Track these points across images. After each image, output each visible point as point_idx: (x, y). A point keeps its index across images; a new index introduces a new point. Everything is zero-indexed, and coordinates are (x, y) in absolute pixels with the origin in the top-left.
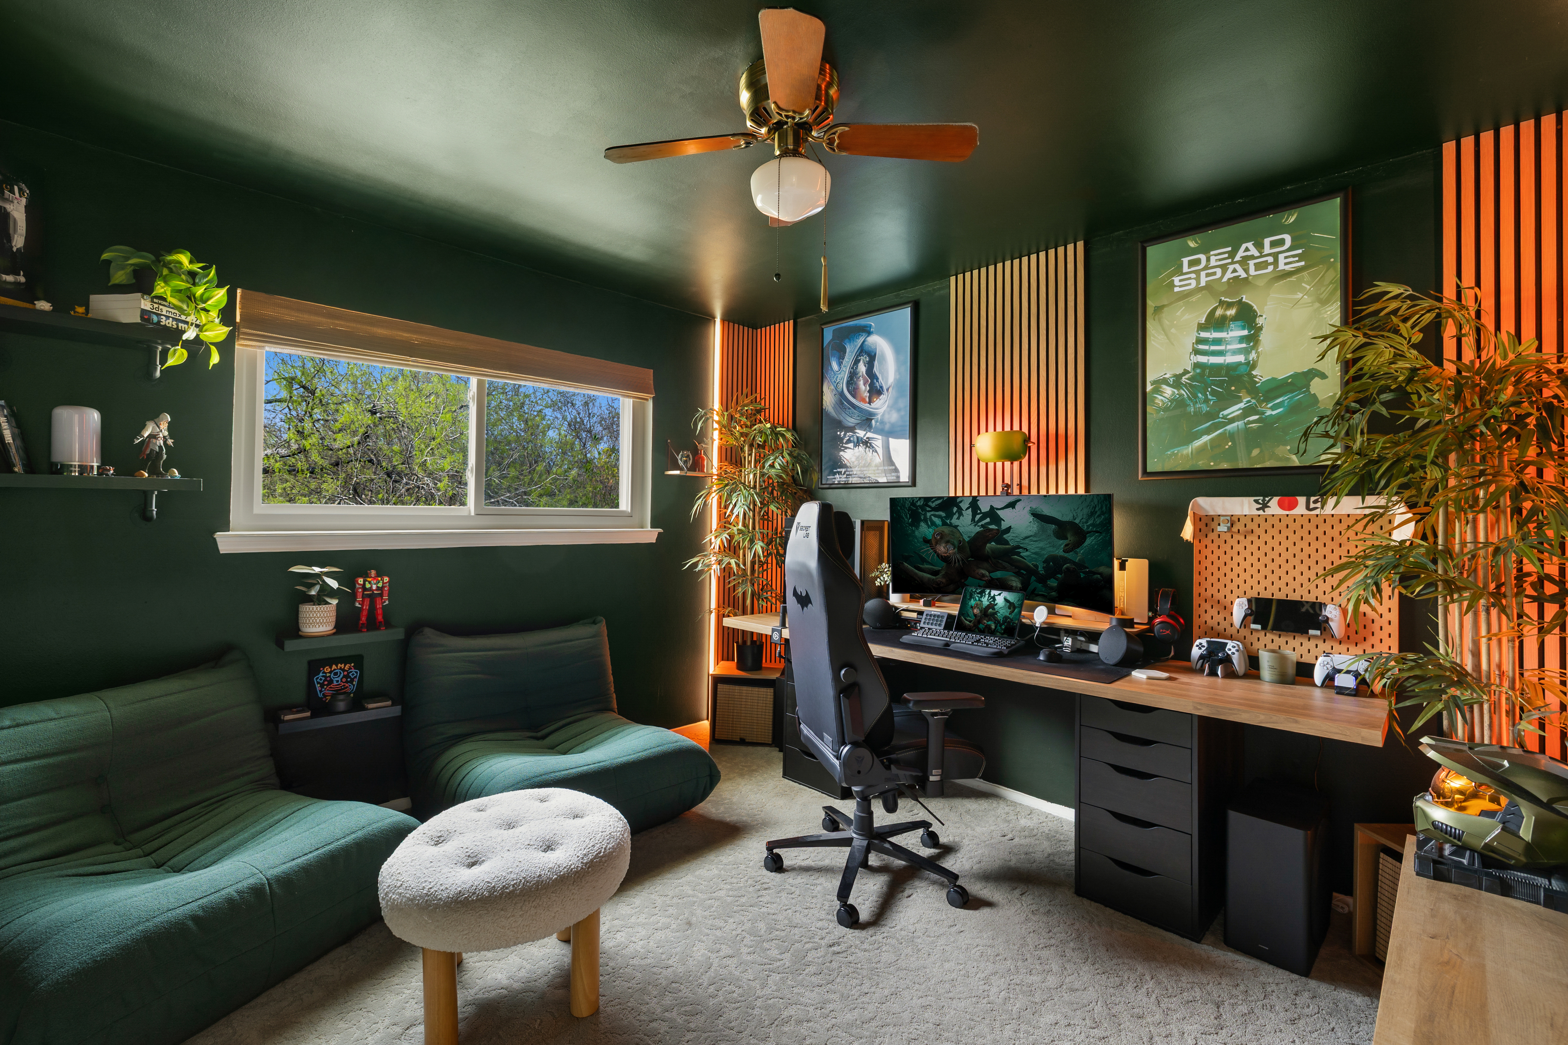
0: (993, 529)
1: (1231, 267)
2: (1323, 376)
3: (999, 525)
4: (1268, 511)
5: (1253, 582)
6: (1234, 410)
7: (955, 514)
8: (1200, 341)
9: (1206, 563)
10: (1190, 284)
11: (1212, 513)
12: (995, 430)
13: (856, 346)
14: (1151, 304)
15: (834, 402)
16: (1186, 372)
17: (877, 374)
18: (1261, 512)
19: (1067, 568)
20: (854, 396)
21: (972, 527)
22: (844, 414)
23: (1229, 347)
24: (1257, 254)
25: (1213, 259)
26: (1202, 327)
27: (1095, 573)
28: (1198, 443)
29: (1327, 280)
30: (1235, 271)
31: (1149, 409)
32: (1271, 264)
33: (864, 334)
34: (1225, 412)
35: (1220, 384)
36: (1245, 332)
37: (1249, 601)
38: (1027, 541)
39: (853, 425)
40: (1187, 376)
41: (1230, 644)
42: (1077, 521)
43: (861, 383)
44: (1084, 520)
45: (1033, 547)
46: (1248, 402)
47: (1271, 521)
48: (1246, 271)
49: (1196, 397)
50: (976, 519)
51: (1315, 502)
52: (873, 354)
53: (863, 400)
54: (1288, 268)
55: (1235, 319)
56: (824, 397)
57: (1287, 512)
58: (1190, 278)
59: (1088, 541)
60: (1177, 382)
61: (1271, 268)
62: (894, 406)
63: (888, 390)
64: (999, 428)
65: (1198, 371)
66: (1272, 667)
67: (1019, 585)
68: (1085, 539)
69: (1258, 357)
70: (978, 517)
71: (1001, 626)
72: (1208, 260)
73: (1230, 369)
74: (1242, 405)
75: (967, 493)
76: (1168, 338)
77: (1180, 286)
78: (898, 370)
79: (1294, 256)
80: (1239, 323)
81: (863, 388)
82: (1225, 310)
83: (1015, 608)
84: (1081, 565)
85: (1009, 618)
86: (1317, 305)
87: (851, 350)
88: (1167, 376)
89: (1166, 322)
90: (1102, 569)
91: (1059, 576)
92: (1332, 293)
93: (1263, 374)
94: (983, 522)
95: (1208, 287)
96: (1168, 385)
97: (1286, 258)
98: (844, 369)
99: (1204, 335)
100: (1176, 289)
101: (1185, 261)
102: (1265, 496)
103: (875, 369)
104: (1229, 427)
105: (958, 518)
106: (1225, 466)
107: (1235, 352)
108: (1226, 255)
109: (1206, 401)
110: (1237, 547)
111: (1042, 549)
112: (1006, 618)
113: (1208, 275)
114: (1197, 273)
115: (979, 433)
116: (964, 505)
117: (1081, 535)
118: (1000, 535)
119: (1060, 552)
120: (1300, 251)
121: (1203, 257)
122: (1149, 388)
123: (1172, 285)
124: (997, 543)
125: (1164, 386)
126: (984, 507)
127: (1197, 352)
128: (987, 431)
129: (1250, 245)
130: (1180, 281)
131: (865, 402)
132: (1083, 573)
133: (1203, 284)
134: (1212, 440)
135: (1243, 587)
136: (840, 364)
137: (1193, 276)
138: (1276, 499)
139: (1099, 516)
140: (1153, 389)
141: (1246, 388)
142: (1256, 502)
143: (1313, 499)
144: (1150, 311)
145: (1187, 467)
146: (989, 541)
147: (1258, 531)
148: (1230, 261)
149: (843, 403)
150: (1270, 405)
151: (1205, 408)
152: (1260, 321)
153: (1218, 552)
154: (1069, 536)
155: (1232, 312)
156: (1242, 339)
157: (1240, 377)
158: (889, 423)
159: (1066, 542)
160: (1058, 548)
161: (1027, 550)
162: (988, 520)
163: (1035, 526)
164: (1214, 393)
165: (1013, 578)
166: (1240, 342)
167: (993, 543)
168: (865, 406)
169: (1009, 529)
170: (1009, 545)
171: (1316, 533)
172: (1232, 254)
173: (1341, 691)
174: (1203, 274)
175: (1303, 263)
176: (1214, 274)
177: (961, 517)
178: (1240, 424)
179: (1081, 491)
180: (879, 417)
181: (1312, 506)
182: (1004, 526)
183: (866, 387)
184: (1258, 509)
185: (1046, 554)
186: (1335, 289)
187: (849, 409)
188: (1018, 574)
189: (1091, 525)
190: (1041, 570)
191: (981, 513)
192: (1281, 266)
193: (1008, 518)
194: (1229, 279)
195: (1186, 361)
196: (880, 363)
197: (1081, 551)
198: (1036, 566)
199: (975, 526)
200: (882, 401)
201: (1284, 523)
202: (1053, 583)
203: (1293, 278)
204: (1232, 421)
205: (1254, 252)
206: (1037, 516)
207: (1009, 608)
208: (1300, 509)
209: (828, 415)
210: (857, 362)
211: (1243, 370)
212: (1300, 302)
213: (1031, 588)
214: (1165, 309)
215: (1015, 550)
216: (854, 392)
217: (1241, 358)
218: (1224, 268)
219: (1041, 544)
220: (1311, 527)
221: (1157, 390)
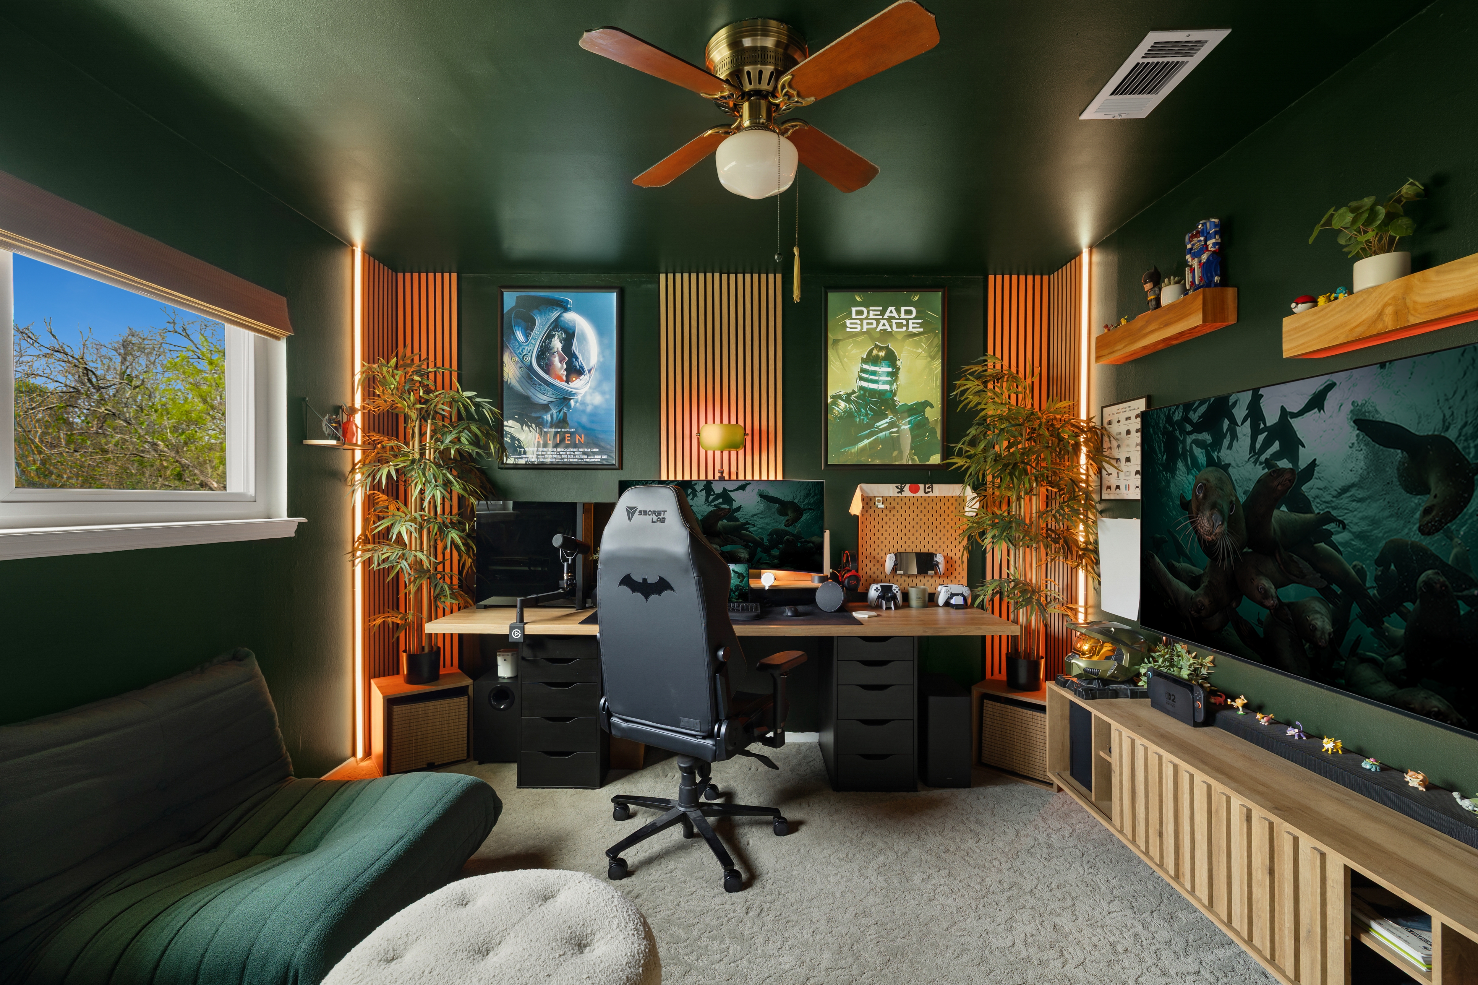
0: (724, 509)
1: (882, 322)
2: (932, 406)
3: (731, 504)
4: (904, 494)
5: (893, 542)
6: (883, 423)
7: (689, 495)
8: (863, 371)
9: (867, 531)
10: (856, 328)
11: (871, 495)
12: (722, 422)
13: (548, 320)
14: (831, 336)
15: (520, 376)
16: (854, 392)
17: (577, 353)
18: (899, 495)
19: (787, 540)
20: (547, 372)
21: (705, 507)
22: (533, 390)
23: (881, 378)
24: (897, 317)
25: (871, 313)
26: (864, 361)
27: (809, 542)
28: (861, 445)
29: (934, 345)
30: (884, 325)
31: (830, 417)
32: (905, 325)
33: (559, 309)
34: (878, 424)
35: (875, 404)
36: (890, 370)
37: (896, 555)
38: (755, 518)
39: (546, 402)
40: (855, 395)
41: (894, 587)
42: (796, 501)
43: (556, 360)
44: (801, 500)
45: (760, 523)
46: (892, 418)
47: (904, 500)
48: (891, 326)
49: (860, 411)
50: (710, 500)
51: (929, 488)
52: (571, 332)
53: (560, 378)
54: (914, 330)
55: (885, 359)
56: (505, 369)
57: (914, 495)
58: (856, 324)
59: (805, 517)
60: (848, 399)
61: (905, 328)
62: (597, 388)
63: (590, 371)
64: (726, 420)
65: (862, 392)
66: (918, 598)
67: (747, 556)
68: (802, 515)
69: (897, 388)
70: (711, 498)
71: (734, 593)
72: (868, 313)
73: (882, 393)
74: (887, 420)
75: (702, 477)
76: (843, 365)
77: (851, 328)
78: (602, 352)
79: (917, 323)
80: (886, 362)
81: (559, 365)
82: (878, 351)
83: (744, 577)
84: (798, 537)
85: (740, 586)
86: (929, 359)
87: (542, 323)
88: (842, 393)
89: (841, 353)
90: (815, 539)
91: (781, 546)
92: (937, 353)
93: (900, 400)
94: (716, 503)
95: (868, 332)
96: (842, 400)
97: (913, 323)
98: (533, 341)
99: (865, 367)
100: (848, 330)
101: (854, 309)
102: (902, 484)
103: (574, 347)
104: (880, 435)
105: (692, 499)
106: (877, 462)
107: (885, 382)
108: (879, 313)
109: (867, 414)
110: (886, 519)
111: (767, 524)
112: (737, 586)
113: (868, 324)
114: (861, 320)
115: (706, 423)
116: (698, 487)
117: (799, 512)
118: (731, 514)
119: (782, 527)
120: (920, 321)
121: (865, 310)
122: (829, 400)
123: (845, 326)
124: (728, 521)
125: (839, 401)
126: (718, 489)
127: (861, 379)
128: (714, 422)
129: (893, 309)
130: (851, 324)
131: (562, 380)
132: (800, 542)
133: (865, 330)
134: (870, 443)
135: (889, 546)
136: (527, 336)
137: (859, 322)
138: (908, 486)
139: (813, 497)
140: (832, 402)
141: (891, 409)
142: (897, 487)
143: (927, 486)
144: (830, 342)
145: (854, 462)
146: (721, 519)
147: (898, 508)
148: (881, 317)
149: (532, 378)
150: (903, 422)
151: (866, 420)
152: (899, 363)
153: (874, 523)
154: (789, 513)
155: (882, 354)
156: (889, 374)
157: (887, 400)
158: (592, 404)
159: (787, 518)
160: (780, 523)
161: (754, 526)
162: (721, 500)
163: (762, 505)
164: (871, 409)
165: (742, 550)
166: (888, 376)
167: (725, 521)
168: (563, 385)
169: (739, 508)
170: (739, 521)
171: (929, 508)
172: (883, 313)
173: (957, 607)
174: (865, 322)
175: (922, 330)
176: (872, 324)
177: (695, 498)
178: (887, 433)
179: (780, 477)
180: (579, 397)
181: (927, 490)
182: (735, 505)
183: (563, 365)
184: (898, 493)
185: (770, 528)
186: (938, 351)
187: (541, 385)
188: (746, 546)
189: (806, 504)
190: (766, 542)
191: (714, 494)
192: (910, 329)
193: (739, 498)
194: (881, 330)
195: (855, 385)
196: (579, 341)
197: (799, 525)
198: (762, 539)
199: (708, 505)
200: (583, 382)
201: (912, 502)
202: (776, 552)
203: (917, 338)
204: (882, 430)
205: (895, 314)
206: (763, 496)
207: (739, 578)
208: (921, 493)
209: (510, 388)
210: (550, 337)
211: (888, 395)
212: (921, 355)
213: (757, 558)
214: (841, 343)
215: (744, 526)
216: (547, 368)
217: (887, 387)
218: (878, 321)
219: (767, 521)
220: (925, 504)
221: (835, 403)
